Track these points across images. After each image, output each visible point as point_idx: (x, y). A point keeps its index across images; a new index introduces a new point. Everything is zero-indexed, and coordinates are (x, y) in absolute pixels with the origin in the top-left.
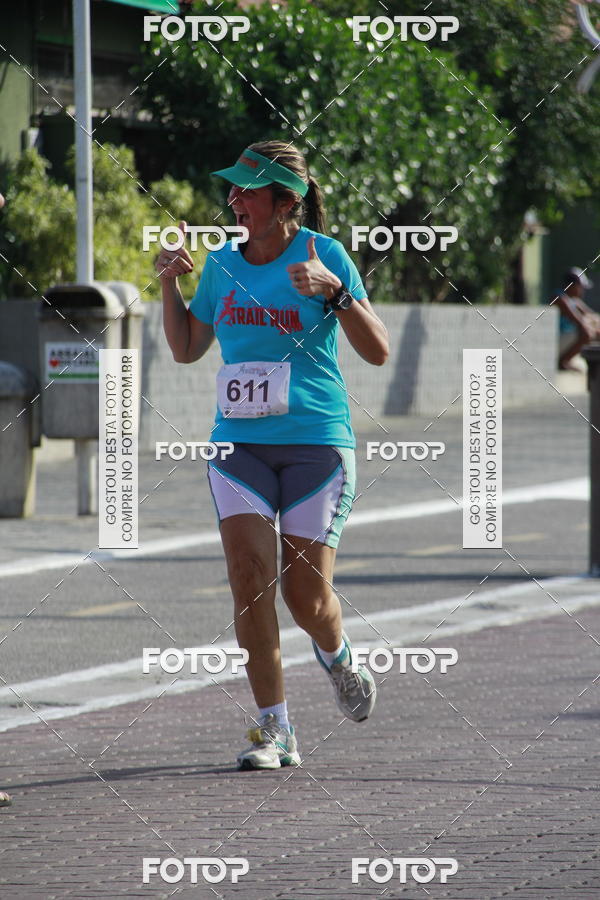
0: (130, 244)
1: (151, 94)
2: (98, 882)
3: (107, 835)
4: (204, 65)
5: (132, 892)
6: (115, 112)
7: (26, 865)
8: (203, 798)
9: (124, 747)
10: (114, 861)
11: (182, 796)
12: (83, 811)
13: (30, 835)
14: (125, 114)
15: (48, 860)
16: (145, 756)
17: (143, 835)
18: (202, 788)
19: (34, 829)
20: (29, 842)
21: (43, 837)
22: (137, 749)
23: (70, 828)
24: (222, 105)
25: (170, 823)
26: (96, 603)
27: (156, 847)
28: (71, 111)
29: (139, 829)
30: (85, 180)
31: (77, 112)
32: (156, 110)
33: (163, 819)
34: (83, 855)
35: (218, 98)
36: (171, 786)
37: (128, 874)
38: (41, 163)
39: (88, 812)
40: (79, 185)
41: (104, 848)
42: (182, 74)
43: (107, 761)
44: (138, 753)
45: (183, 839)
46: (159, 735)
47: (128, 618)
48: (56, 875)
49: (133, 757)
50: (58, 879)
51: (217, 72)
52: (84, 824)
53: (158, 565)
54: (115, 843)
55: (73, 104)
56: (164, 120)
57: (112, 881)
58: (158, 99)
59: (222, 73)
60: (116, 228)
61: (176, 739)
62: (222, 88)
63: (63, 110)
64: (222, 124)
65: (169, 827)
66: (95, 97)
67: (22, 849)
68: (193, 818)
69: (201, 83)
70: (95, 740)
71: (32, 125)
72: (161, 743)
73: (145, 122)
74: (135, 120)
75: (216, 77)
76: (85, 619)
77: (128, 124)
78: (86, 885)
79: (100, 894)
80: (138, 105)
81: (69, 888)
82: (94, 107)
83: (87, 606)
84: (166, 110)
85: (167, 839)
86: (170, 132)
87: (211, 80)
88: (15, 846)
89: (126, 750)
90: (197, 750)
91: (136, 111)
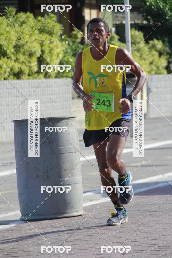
0: (142, 59)
1: (147, 16)
2: (142, 241)
3: (144, 228)
4: (161, 7)
5: (152, 244)
6: (137, 22)
7: (121, 237)
8: (170, 217)
9: (147, 203)
10: (146, 235)
11: (164, 216)
12: (136, 221)
13: (122, 228)
14: (139, 22)
15: (127, 235)
16: (153, 205)
17: (154, 228)
18: (170, 214)
19: (123, 227)
20: (122, 230)
21: (126, 229)
22: (150, 203)
23: (133, 226)
24: (167, 18)
25: (161, 224)
26: (137, 162)
27: (158, 231)
28: (124, 22)
29: (152, 226)
30: (129, 42)
31: (126, 22)
32: (148, 20)
33: (159, 223)
34: (137, 234)
35: (166, 16)
36: (161, 213)
37: (150, 239)
38: (117, 37)
39: (138, 221)
40: (127, 43)
41: (143, 232)
42: (155, 10)
43: (143, 207)
44: (151, 204)
45: (166, 228)
46: (157, 199)
47: (146, 166)
48: (130, 240)
49: (150, 206)
50: (130, 241)
51: (166, 9)
52: (137, 225)
53: (154, 151)
54: (146, 230)
55: (124, 20)
56: (151, 23)
57: (146, 241)
58: (149, 17)
59: (167, 9)
60: (138, 55)
61: (162, 200)
62: (167, 13)
63: (122, 22)
64: (168, 23)
65: (161, 225)
66: (131, 18)
67: (120, 232)
68: (168, 222)
69: (161, 12)
70: (139, 201)
71: (113, 27)
72: (157, 201)
73: (146, 24)
74: (142, 23)
75: (165, 10)
76: (134, 166)
77: (140, 25)
78: (138, 242)
79: (143, 245)
80: (143, 19)
81: (134, 243)
82: (131, 21)
83: (134, 163)
84: (151, 20)
85: (161, 228)
86: (153, 26)
87: (164, 11)
88: (118, 232)
89: (148, 204)
90: (168, 203)
91: (142, 21)
